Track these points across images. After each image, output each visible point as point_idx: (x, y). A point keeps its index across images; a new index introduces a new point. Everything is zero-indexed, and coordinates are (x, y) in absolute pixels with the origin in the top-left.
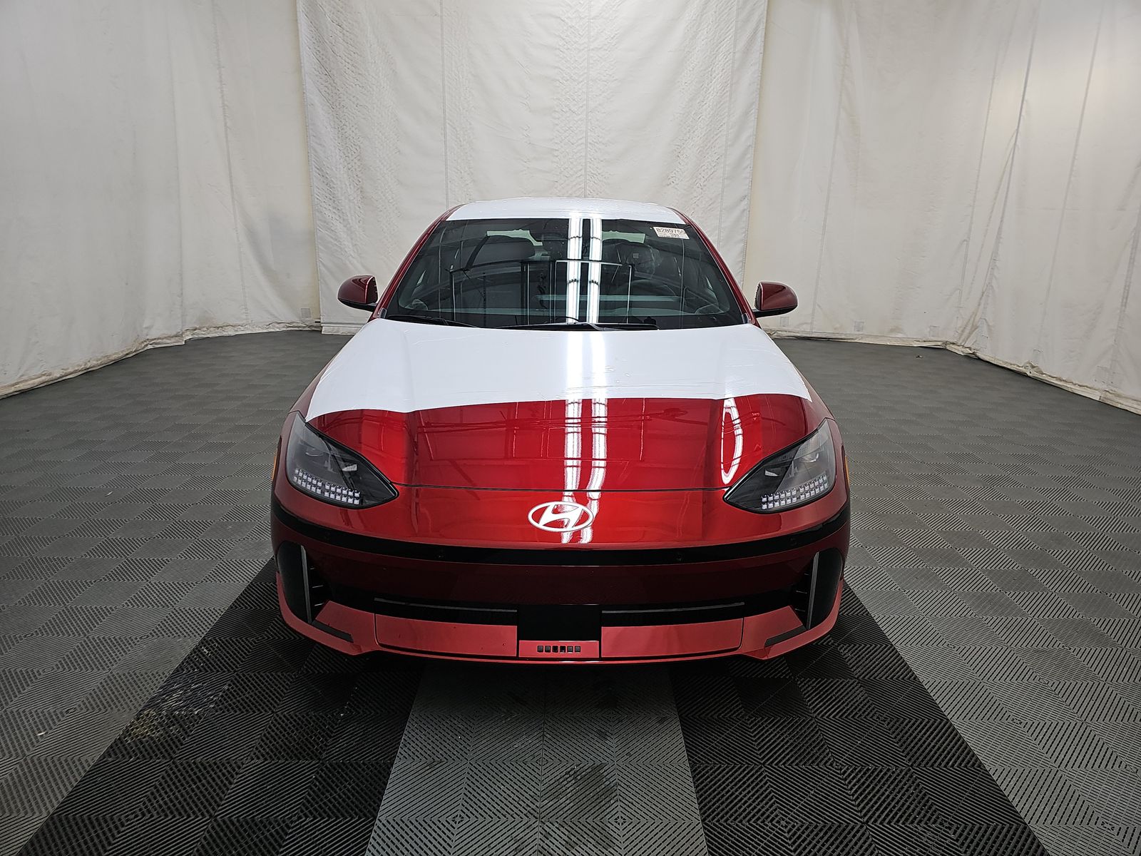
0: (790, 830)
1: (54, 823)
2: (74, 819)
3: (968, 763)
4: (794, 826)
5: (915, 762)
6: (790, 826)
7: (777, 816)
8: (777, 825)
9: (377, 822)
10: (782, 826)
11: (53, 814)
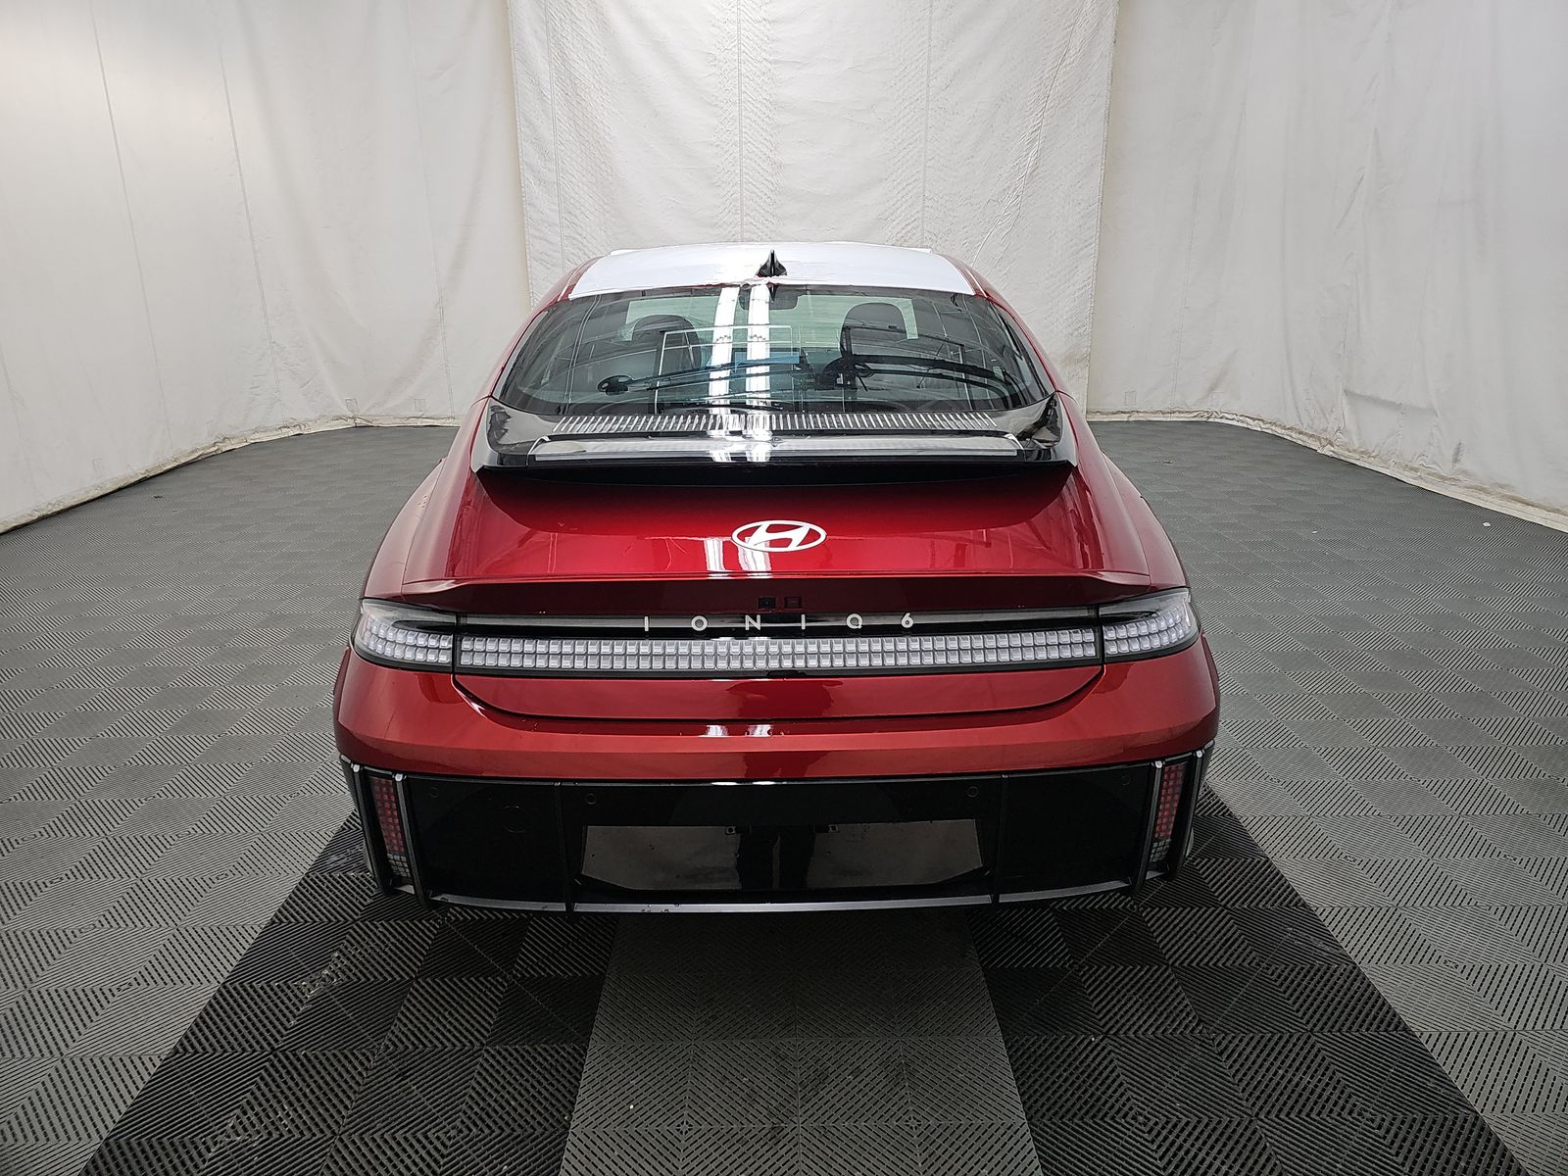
0: (1151, 1130)
1: (110, 1152)
2: (139, 1144)
3: (1389, 1025)
4: (1156, 1124)
5: (1315, 1025)
6: (1151, 1124)
7: (1131, 1109)
8: (1133, 1122)
9: (570, 1136)
10: (1140, 1124)
11: (107, 1139)
